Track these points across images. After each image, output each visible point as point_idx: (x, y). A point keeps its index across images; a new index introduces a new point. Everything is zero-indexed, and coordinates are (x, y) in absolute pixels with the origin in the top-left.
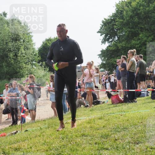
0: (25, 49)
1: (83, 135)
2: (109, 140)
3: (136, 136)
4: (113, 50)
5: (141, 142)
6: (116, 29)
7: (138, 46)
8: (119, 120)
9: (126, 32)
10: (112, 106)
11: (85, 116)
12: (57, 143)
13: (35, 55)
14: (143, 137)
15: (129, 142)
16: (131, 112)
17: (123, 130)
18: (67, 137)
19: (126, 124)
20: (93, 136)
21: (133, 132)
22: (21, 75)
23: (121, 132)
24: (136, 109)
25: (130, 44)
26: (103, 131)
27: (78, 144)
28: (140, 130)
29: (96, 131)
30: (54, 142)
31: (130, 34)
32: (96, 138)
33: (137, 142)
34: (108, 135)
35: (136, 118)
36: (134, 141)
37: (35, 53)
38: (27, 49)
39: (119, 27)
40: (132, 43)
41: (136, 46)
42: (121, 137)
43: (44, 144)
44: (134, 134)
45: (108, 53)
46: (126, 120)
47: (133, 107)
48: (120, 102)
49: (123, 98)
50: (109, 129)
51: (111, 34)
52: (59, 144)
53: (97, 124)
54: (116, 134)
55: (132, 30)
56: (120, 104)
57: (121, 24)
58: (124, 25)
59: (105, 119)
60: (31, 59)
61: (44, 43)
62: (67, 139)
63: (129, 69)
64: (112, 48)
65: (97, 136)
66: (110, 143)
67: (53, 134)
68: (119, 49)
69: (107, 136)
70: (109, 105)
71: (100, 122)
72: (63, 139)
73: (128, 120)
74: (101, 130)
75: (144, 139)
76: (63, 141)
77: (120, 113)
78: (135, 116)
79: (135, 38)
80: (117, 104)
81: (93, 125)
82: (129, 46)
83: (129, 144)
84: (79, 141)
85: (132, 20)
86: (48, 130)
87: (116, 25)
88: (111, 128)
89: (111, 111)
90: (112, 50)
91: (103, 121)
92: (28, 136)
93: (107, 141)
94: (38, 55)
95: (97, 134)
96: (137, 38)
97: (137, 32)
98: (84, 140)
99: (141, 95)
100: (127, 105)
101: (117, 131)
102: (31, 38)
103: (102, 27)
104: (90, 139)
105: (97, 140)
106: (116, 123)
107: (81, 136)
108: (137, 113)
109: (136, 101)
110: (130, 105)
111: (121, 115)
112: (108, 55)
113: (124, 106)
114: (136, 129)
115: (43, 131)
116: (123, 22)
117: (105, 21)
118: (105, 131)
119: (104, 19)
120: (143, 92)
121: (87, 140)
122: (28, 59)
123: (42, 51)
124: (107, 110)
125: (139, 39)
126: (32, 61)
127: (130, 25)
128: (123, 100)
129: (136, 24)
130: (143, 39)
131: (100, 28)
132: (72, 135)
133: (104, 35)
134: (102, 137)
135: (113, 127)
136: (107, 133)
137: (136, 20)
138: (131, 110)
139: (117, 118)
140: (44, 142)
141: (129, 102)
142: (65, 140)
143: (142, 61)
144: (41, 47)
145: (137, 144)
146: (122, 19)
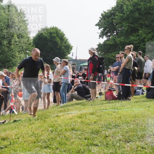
0: (20, 36)
1: (73, 129)
2: (99, 136)
3: (128, 135)
4: (111, 45)
5: (132, 141)
6: (115, 23)
7: (137, 42)
8: (111, 116)
9: (126, 27)
10: (105, 102)
11: (77, 111)
12: (46, 135)
13: (30, 44)
14: (135, 135)
15: (120, 140)
16: (124, 110)
17: (115, 128)
18: (56, 130)
19: (118, 122)
20: (83, 131)
21: (125, 130)
22: (14, 63)
23: (113, 130)
24: (129, 107)
25: (129, 40)
26: (93, 127)
27: (67, 138)
28: (132, 128)
29: (87, 126)
30: (42, 134)
31: (129, 30)
32: (86, 134)
33: (128, 140)
34: (99, 131)
35: (129, 116)
36: (125, 139)
37: (29, 42)
38: (22, 37)
39: (118, 21)
40: (131, 39)
41: (135, 42)
42: (112, 134)
43: (32, 135)
44: (126, 132)
45: (105, 48)
46: (118, 117)
47: (127, 105)
48: (114, 98)
49: (117, 94)
50: (100, 125)
51: (110, 28)
52: (47, 136)
53: (88, 119)
54: (107, 131)
55: (131, 25)
56: (113, 101)
57: (121, 18)
58: (124, 19)
59: (97, 115)
60: (25, 47)
61: (40, 32)
62: (56, 132)
63: (125, 66)
64: (110, 42)
65: (87, 131)
66: (100, 139)
67: (42, 126)
68: (117, 44)
69: (97, 132)
70: (102, 101)
71: (92, 118)
72: (52, 132)
73: (120, 118)
74: (92, 125)
75: (135, 138)
76: (52, 133)
77: (113, 110)
78: (128, 114)
79: (134, 33)
80: (111, 100)
81: (83, 119)
82: (128, 42)
83: (119, 141)
84: (68, 135)
85: (133, 15)
86: (37, 122)
87: (115, 19)
88: (103, 124)
89: (103, 107)
90: (109, 44)
91: (94, 116)
92: (17, 127)
93: (97, 137)
94: (32, 44)
95: (88, 129)
96: (136, 34)
97: (136, 28)
98: (73, 135)
99: (136, 93)
100: (120, 102)
101: (108, 128)
102: (26, 26)
103: (101, 20)
104: (79, 134)
105: (87, 136)
106: (108, 119)
107: (71, 130)
108: (130, 111)
109: (130, 99)
110: (124, 102)
111: (114, 112)
112: (105, 49)
113: (117, 103)
114: (128, 127)
115: (32, 122)
116: (123, 17)
117: (104, 14)
118: (96, 127)
119: (104, 12)
120: (139, 90)
121: (77, 134)
122: (22, 47)
123: (36, 41)
124: (100, 106)
125: (138, 35)
126: (26, 50)
127: (130, 20)
128: (117, 97)
129: (136, 20)
130: (142, 35)
131: (99, 21)
132: (61, 128)
133: (103, 28)
134: (92, 133)
135: (104, 123)
136: (98, 129)
137: (137, 15)
138: (124, 108)
139: (109, 114)
140: (31, 133)
141: (123, 99)
142: (54, 133)
143: (141, 58)
144: (36, 36)
145: (128, 142)
146: (122, 13)
